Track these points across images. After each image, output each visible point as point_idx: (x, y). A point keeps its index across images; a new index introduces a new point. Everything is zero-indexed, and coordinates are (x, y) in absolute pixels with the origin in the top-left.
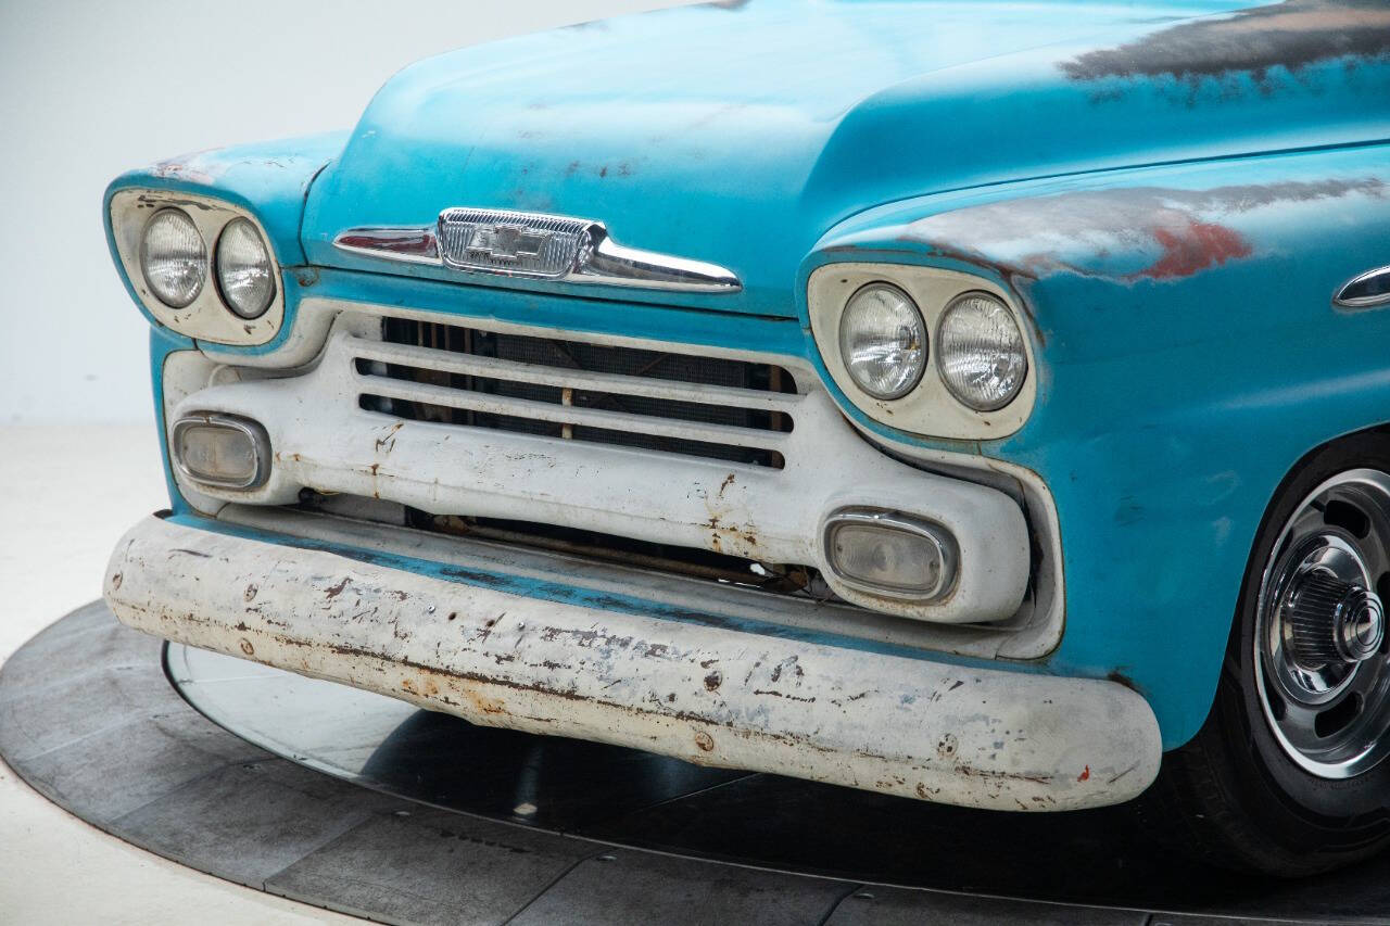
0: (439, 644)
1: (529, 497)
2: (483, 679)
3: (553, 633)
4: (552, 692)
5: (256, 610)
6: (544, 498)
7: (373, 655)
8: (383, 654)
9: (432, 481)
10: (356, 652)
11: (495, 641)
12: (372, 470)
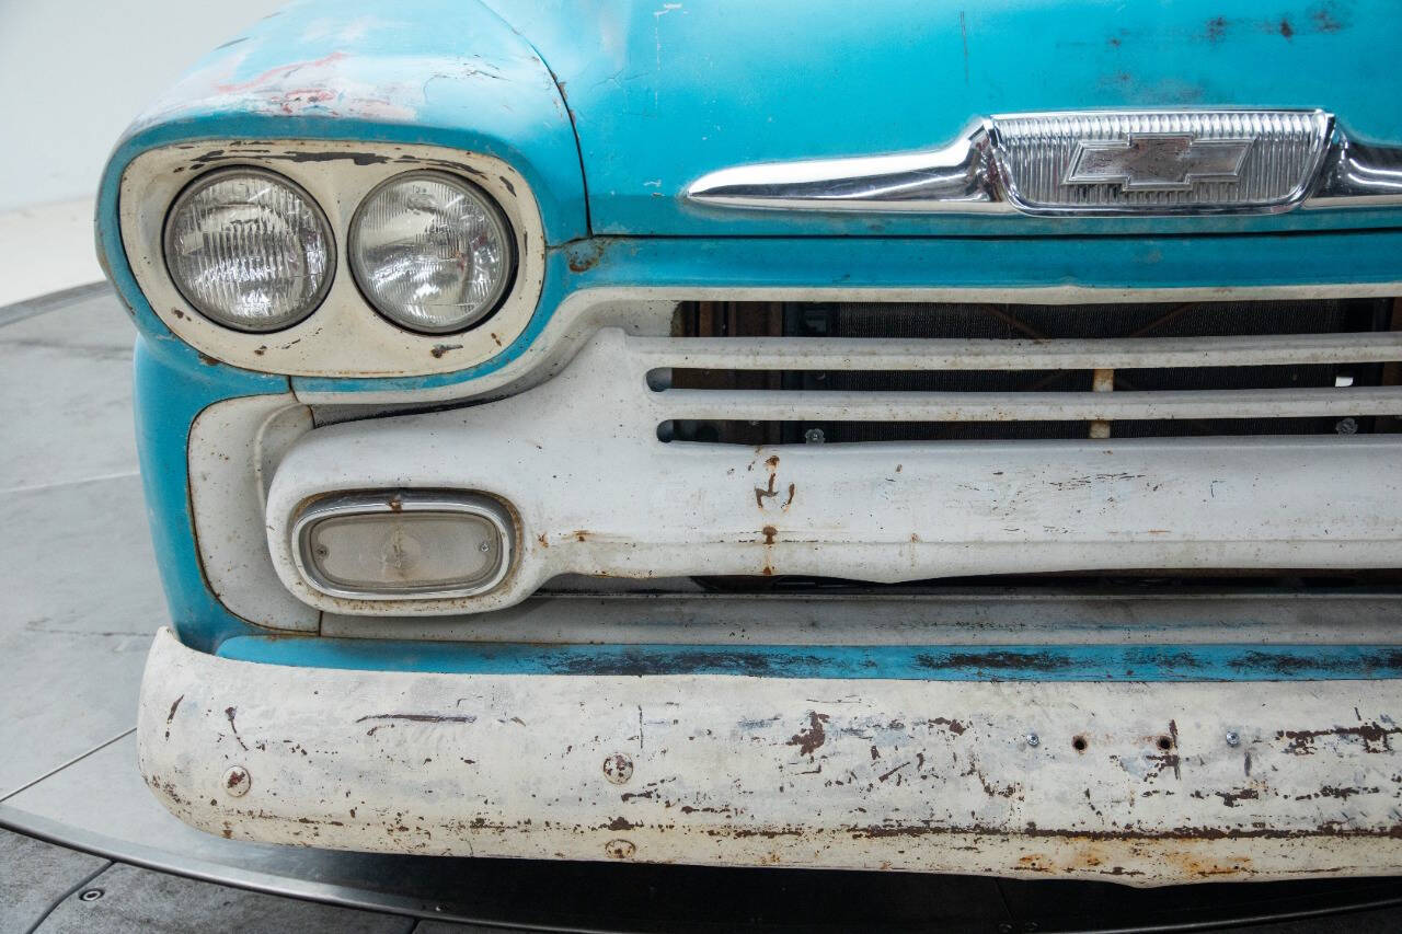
0: (1087, 794)
1: (1126, 539)
2: (1212, 834)
3: (1301, 740)
4: (1360, 832)
5: (648, 795)
6: (1160, 537)
7: (955, 830)
8: (977, 826)
9: (907, 538)
10: (914, 832)
11: (1198, 770)
12: (765, 538)
